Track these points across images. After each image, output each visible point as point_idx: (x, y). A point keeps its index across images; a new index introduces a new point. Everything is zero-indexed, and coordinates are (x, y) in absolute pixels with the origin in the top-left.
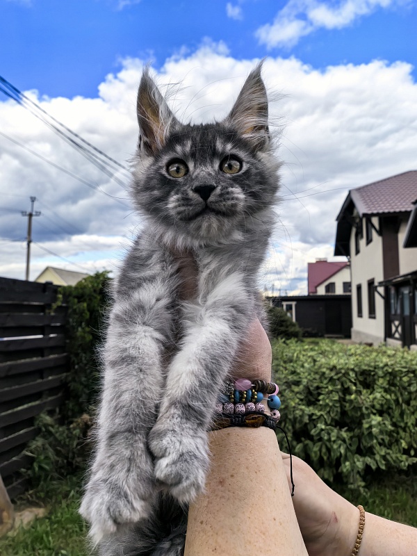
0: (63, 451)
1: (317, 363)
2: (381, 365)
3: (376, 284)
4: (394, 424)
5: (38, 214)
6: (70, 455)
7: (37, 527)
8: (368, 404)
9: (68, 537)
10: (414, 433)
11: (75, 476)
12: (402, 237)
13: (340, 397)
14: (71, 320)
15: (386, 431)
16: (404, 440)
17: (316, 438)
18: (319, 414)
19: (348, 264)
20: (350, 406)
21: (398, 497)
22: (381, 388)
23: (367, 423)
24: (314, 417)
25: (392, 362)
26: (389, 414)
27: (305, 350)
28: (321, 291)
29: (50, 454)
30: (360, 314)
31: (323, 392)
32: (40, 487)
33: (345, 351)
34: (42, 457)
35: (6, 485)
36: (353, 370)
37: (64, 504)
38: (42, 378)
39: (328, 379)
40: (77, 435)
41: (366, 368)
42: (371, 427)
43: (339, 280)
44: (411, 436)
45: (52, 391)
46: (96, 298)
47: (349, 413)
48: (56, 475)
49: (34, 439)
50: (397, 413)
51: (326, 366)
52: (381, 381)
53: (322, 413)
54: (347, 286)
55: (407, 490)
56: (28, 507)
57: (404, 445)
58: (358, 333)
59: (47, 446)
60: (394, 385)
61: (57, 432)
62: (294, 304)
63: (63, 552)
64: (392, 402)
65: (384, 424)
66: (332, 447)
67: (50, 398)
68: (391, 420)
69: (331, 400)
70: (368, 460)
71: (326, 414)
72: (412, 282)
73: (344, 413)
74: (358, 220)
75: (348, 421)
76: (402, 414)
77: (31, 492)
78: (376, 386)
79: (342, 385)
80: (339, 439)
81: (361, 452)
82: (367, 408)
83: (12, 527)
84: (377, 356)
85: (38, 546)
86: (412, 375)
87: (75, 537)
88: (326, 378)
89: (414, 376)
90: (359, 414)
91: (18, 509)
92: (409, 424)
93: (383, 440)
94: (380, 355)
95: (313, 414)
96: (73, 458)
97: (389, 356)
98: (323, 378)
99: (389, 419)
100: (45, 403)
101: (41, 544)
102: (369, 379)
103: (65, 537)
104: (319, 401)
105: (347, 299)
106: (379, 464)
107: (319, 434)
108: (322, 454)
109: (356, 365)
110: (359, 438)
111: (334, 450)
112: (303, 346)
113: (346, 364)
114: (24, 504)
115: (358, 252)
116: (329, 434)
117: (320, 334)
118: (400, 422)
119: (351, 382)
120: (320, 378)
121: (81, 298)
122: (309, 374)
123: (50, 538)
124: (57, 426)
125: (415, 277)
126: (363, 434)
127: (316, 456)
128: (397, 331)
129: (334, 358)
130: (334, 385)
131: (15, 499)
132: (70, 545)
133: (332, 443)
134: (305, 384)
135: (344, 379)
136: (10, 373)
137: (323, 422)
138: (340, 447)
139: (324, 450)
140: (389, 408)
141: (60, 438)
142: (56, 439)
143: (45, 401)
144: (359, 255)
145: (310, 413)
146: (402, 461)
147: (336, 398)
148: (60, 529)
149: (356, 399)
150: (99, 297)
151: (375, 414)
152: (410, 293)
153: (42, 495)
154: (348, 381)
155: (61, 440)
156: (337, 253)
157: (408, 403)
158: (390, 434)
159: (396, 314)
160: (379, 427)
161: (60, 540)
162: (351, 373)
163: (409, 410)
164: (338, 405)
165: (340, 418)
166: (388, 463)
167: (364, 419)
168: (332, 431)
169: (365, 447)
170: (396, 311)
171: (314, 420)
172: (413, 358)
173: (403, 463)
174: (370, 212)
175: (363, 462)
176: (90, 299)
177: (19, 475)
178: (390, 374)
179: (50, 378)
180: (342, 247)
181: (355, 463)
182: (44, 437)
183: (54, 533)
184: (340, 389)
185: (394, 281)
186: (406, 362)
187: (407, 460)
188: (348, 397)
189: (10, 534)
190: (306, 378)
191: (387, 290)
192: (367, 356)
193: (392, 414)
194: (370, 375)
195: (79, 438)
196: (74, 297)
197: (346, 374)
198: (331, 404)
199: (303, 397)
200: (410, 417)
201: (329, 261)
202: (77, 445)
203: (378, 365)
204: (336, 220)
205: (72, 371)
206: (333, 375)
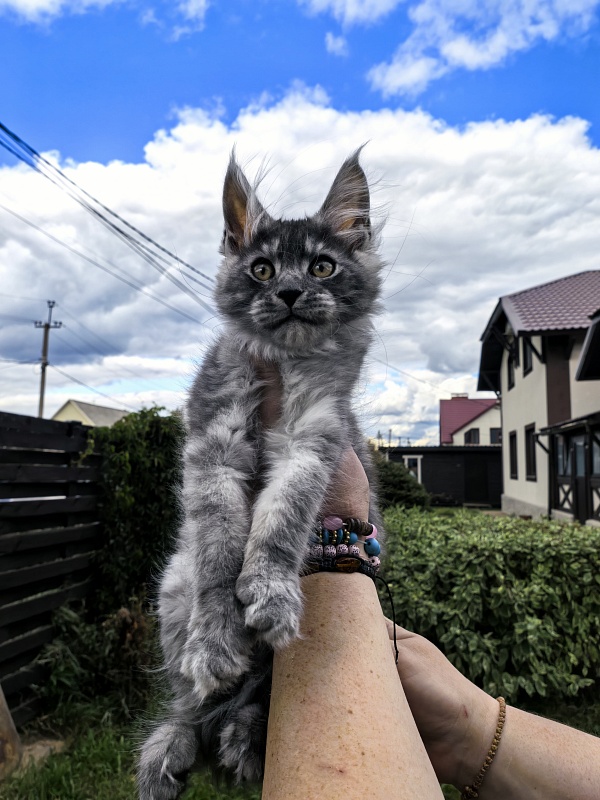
0: (91, 660)
1: (450, 542)
2: (541, 545)
3: (537, 431)
4: (559, 630)
5: (58, 325)
7: (53, 765)
8: (521, 600)
9: (96, 782)
10: (587, 644)
11: (107, 696)
12: (575, 365)
13: (482, 590)
14: (105, 476)
15: (549, 640)
16: (573, 652)
17: (447, 648)
18: (452, 613)
19: (498, 402)
20: (496, 603)
22: (541, 578)
23: (521, 627)
24: (445, 618)
25: (557, 542)
26: (552, 616)
27: (433, 524)
28: (459, 440)
29: (73, 665)
30: (514, 475)
31: (458, 583)
32: (57, 711)
33: (490, 526)
34: (62, 669)
35: (11, 706)
36: (500, 551)
37: (91, 734)
39: (465, 564)
40: (111, 637)
41: (520, 549)
42: (526, 633)
43: (485, 425)
44: (583, 649)
45: (77, 575)
46: (141, 444)
47: (495, 612)
48: (80, 694)
49: (51, 643)
50: (563, 614)
51: (463, 545)
52: (541, 568)
53: (456, 611)
54: (496, 433)
56: (41, 739)
57: (573, 659)
58: (512, 501)
59: (69, 652)
60: (560, 574)
61: (83, 633)
62: (419, 458)
64: (557, 598)
65: (545, 629)
66: (470, 660)
67: (74, 585)
68: (555, 624)
69: (470, 594)
70: (523, 681)
71: (462, 613)
72: (588, 430)
73: (487, 612)
74: (511, 341)
75: (493, 624)
76: (570, 616)
77: (44, 717)
78: (532, 575)
79: (486, 572)
80: (480, 650)
81: (511, 669)
82: (520, 606)
83: (18, 765)
84: (535, 532)
85: (54, 792)
86: (585, 561)
87: (107, 782)
88: (462, 563)
89: (587, 563)
90: (509, 614)
91: (26, 741)
92: (581, 631)
93: (543, 652)
94: (540, 531)
95: (443, 614)
96: (105, 670)
97: (552, 533)
98: (458, 562)
99: (552, 623)
100: (67, 591)
101: (59, 790)
102: (524, 566)
103: (92, 781)
104: (453, 594)
105: (498, 452)
106: (537, 687)
107: (452, 642)
109: (506, 545)
110: (510, 647)
111: (473, 665)
112: (430, 518)
113: (491, 543)
114: (35, 735)
115: (511, 385)
116: (466, 642)
117: (457, 502)
118: (567, 627)
119: (498, 568)
120: (454, 562)
121: (120, 444)
122: (439, 556)
123: (72, 782)
124: (83, 624)
125: (592, 422)
126: (515, 643)
128: (566, 499)
129: (474, 534)
130: (474, 572)
131: (23, 728)
132: (100, 793)
133: (471, 655)
134: (432, 568)
135: (488, 564)
136: (19, 549)
137: (458, 626)
138: (482, 660)
140: (553, 607)
141: (86, 642)
142: (81, 643)
143: (66, 588)
144: (513, 390)
145: (440, 612)
146: (570, 684)
147: (477, 591)
148: (85, 770)
149: (504, 592)
150: (145, 444)
151: (531, 615)
152: (585, 444)
153: (61, 722)
154: (493, 568)
155: (88, 645)
156: (482, 386)
157: (579, 600)
158: (553, 644)
159: (565, 475)
160: (538, 634)
161: (86, 784)
162: (497, 556)
163: (581, 610)
164: (479, 601)
165: (483, 620)
166: (550, 687)
167: (517, 621)
168: (471, 637)
169: (517, 661)
170: (565, 471)
171: (445, 621)
172: (586, 537)
173: (571, 687)
174: (529, 329)
175: (515, 683)
176: (133, 447)
177: (28, 692)
178: (554, 558)
179: (75, 556)
180: (489, 378)
181: (502, 684)
182: (65, 640)
183: (78, 775)
184: (483, 579)
185: (563, 427)
186: (577, 542)
187: (577, 682)
188: (493, 590)
189: (16, 775)
190: (434, 561)
191: (553, 441)
192: (522, 533)
193: (557, 616)
194: (525, 559)
195: (113, 642)
196: (111, 443)
197: (491, 557)
198: (469, 600)
199: (429, 589)
200: (582, 620)
201: (470, 397)
202: (110, 652)
203: (536, 546)
204: (481, 339)
205: (106, 546)
206: (472, 557)
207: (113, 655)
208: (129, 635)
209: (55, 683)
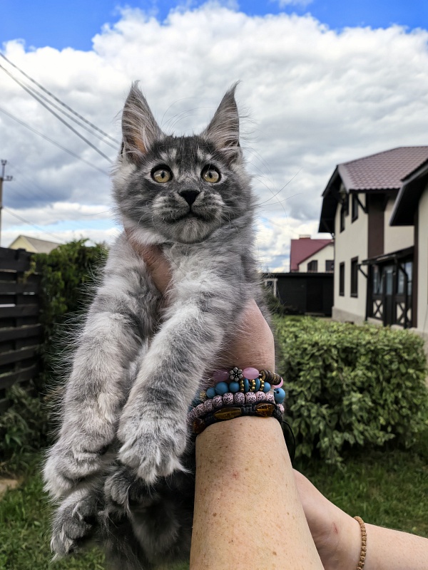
0: (37, 423)
1: (298, 339)
2: (364, 343)
3: (360, 262)
4: (374, 402)
5: (10, 179)
6: (44, 427)
7: (9, 498)
8: (349, 381)
9: (41, 509)
10: (392, 411)
12: (389, 215)
13: (321, 374)
14: (45, 290)
15: (366, 408)
16: (382, 416)
17: (295, 414)
18: (299, 390)
19: (332, 241)
20: (331, 383)
21: (373, 472)
22: (363, 365)
23: (348, 400)
24: (294, 393)
25: (375, 340)
26: (369, 392)
27: (286, 326)
28: (303, 268)
29: (22, 427)
30: (342, 293)
31: (304, 368)
32: (12, 459)
33: (327, 328)
34: (15, 429)
36: (335, 347)
38: (15, 349)
39: (309, 356)
41: (349, 345)
42: (351, 404)
43: (322, 258)
44: (389, 414)
45: (25, 362)
46: (71, 267)
47: (330, 389)
48: (29, 447)
49: (6, 411)
50: (377, 390)
51: (308, 342)
52: (363, 358)
53: (302, 389)
54: (330, 264)
55: (382, 465)
57: (382, 421)
58: (339, 312)
59: (20, 418)
60: (376, 363)
61: (30, 405)
62: (275, 280)
63: (36, 523)
64: (373, 380)
65: (364, 401)
66: (311, 423)
67: (23, 370)
68: (371, 397)
69: (312, 377)
70: (347, 436)
71: (307, 390)
72: (396, 261)
73: (324, 390)
74: (344, 196)
75: (328, 398)
76: (381, 392)
77: (3, 464)
78: (357, 364)
79: (324, 361)
80: (319, 415)
81: (339, 428)
82: (347, 385)
84: (360, 333)
85: (10, 517)
86: (393, 353)
88: (307, 355)
89: (396, 355)
90: (340, 391)
92: (389, 401)
93: (362, 417)
94: (363, 333)
95: (293, 390)
96: (46, 431)
97: (372, 334)
98: (304, 355)
99: (369, 396)
100: (17, 374)
101: (14, 515)
102: (351, 357)
103: (38, 509)
104: (300, 377)
105: (331, 277)
106: (358, 439)
107: (299, 410)
108: (302, 431)
109: (339, 342)
110: (339, 414)
111: (313, 426)
112: (285, 322)
113: (328, 340)
115: (342, 229)
116: (309, 410)
117: (300, 312)
118: (379, 399)
119: (332, 358)
120: (302, 354)
121: (55, 266)
122: (292, 349)
123: (23, 510)
124: (30, 398)
125: (399, 256)
126: (342, 410)
127: (295, 432)
128: (378, 310)
129: (316, 334)
130: (316, 361)
132: (44, 517)
133: (311, 419)
134: (286, 358)
135: (325, 356)
137: (304, 399)
138: (319, 423)
139: (303, 426)
140: (370, 386)
141: (33, 411)
142: (28, 411)
143: (17, 372)
144: (344, 232)
145: (291, 389)
146: (378, 438)
147: (317, 374)
148: (33, 500)
149: (337, 376)
150: (74, 267)
151: (355, 391)
152: (393, 272)
153: (15, 467)
154: (330, 358)
155: (34, 413)
156: (322, 229)
157: (388, 381)
158: (369, 411)
159: (378, 294)
160: (359, 404)
161: (34, 511)
162: (333, 350)
163: (389, 387)
164: (319, 381)
165: (320, 395)
166: (366, 440)
167: (344, 396)
168: (312, 407)
169: (344, 424)
170: (378, 290)
171: (294, 396)
172: (395, 336)
173: (379, 440)
174: (357, 188)
175: (342, 438)
176: (65, 269)
178: (373, 352)
179: (23, 349)
180: (327, 224)
181: (333, 438)
182: (17, 410)
183: (27, 504)
184: (322, 366)
185: (379, 259)
186: (389, 341)
187: (384, 436)
188: (329, 375)
190: (288, 353)
191: (370, 269)
192: (350, 333)
193: (372, 392)
194: (352, 352)
196: (49, 265)
197: (328, 351)
198: (312, 380)
199: (283, 373)
200: (390, 394)
201: (313, 238)
203: (360, 343)
205: (46, 342)
206: (315, 351)
209: (8, 441)
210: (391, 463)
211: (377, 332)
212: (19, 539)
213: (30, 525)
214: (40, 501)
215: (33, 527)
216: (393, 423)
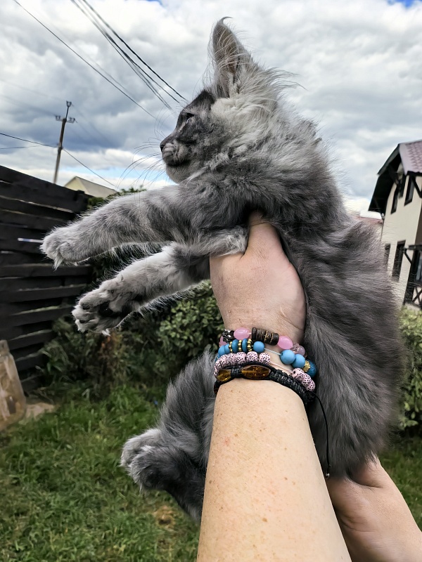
0: (75, 356)
2: (401, 327)
3: (406, 246)
5: (73, 120)
6: (82, 362)
7: (46, 420)
9: (74, 435)
10: (418, 398)
11: (85, 382)
16: (408, 402)
19: (381, 221)
21: (390, 454)
25: (413, 326)
29: (63, 359)
32: (51, 386)
34: (56, 359)
35: (21, 378)
37: (73, 403)
38: (63, 285)
40: (91, 344)
44: (415, 400)
48: (67, 378)
49: (50, 341)
50: (406, 376)
55: (400, 449)
56: (40, 402)
57: (407, 406)
59: (62, 350)
61: (72, 339)
63: (69, 446)
74: (401, 177)
76: (411, 378)
77: (43, 388)
83: (23, 417)
85: (45, 437)
87: (80, 436)
91: (30, 402)
92: (417, 389)
96: (84, 365)
97: (410, 320)
100: (64, 309)
101: (49, 436)
103: (71, 434)
114: (36, 398)
115: (394, 210)
118: (407, 385)
123: (58, 432)
124: (72, 333)
128: (418, 297)
131: (28, 393)
132: (76, 442)
136: (34, 275)
141: (74, 345)
142: (70, 345)
143: (63, 307)
144: (394, 214)
146: (400, 422)
148: (67, 426)
153: (53, 393)
155: (75, 347)
156: (372, 208)
161: (67, 436)
163: (419, 375)
173: (401, 424)
174: (416, 171)
177: (33, 370)
178: (409, 338)
179: (72, 286)
180: (378, 204)
182: (60, 342)
183: (62, 428)
187: (406, 422)
189: (21, 422)
191: (416, 255)
195: (92, 348)
200: (419, 382)
202: (89, 353)
204: (378, 173)
207: (91, 356)
208: (103, 345)
209: (49, 369)
210: (409, 448)
211: (416, 319)
212: (52, 458)
213: (63, 447)
214: (73, 428)
215: (65, 449)
216: (417, 410)
